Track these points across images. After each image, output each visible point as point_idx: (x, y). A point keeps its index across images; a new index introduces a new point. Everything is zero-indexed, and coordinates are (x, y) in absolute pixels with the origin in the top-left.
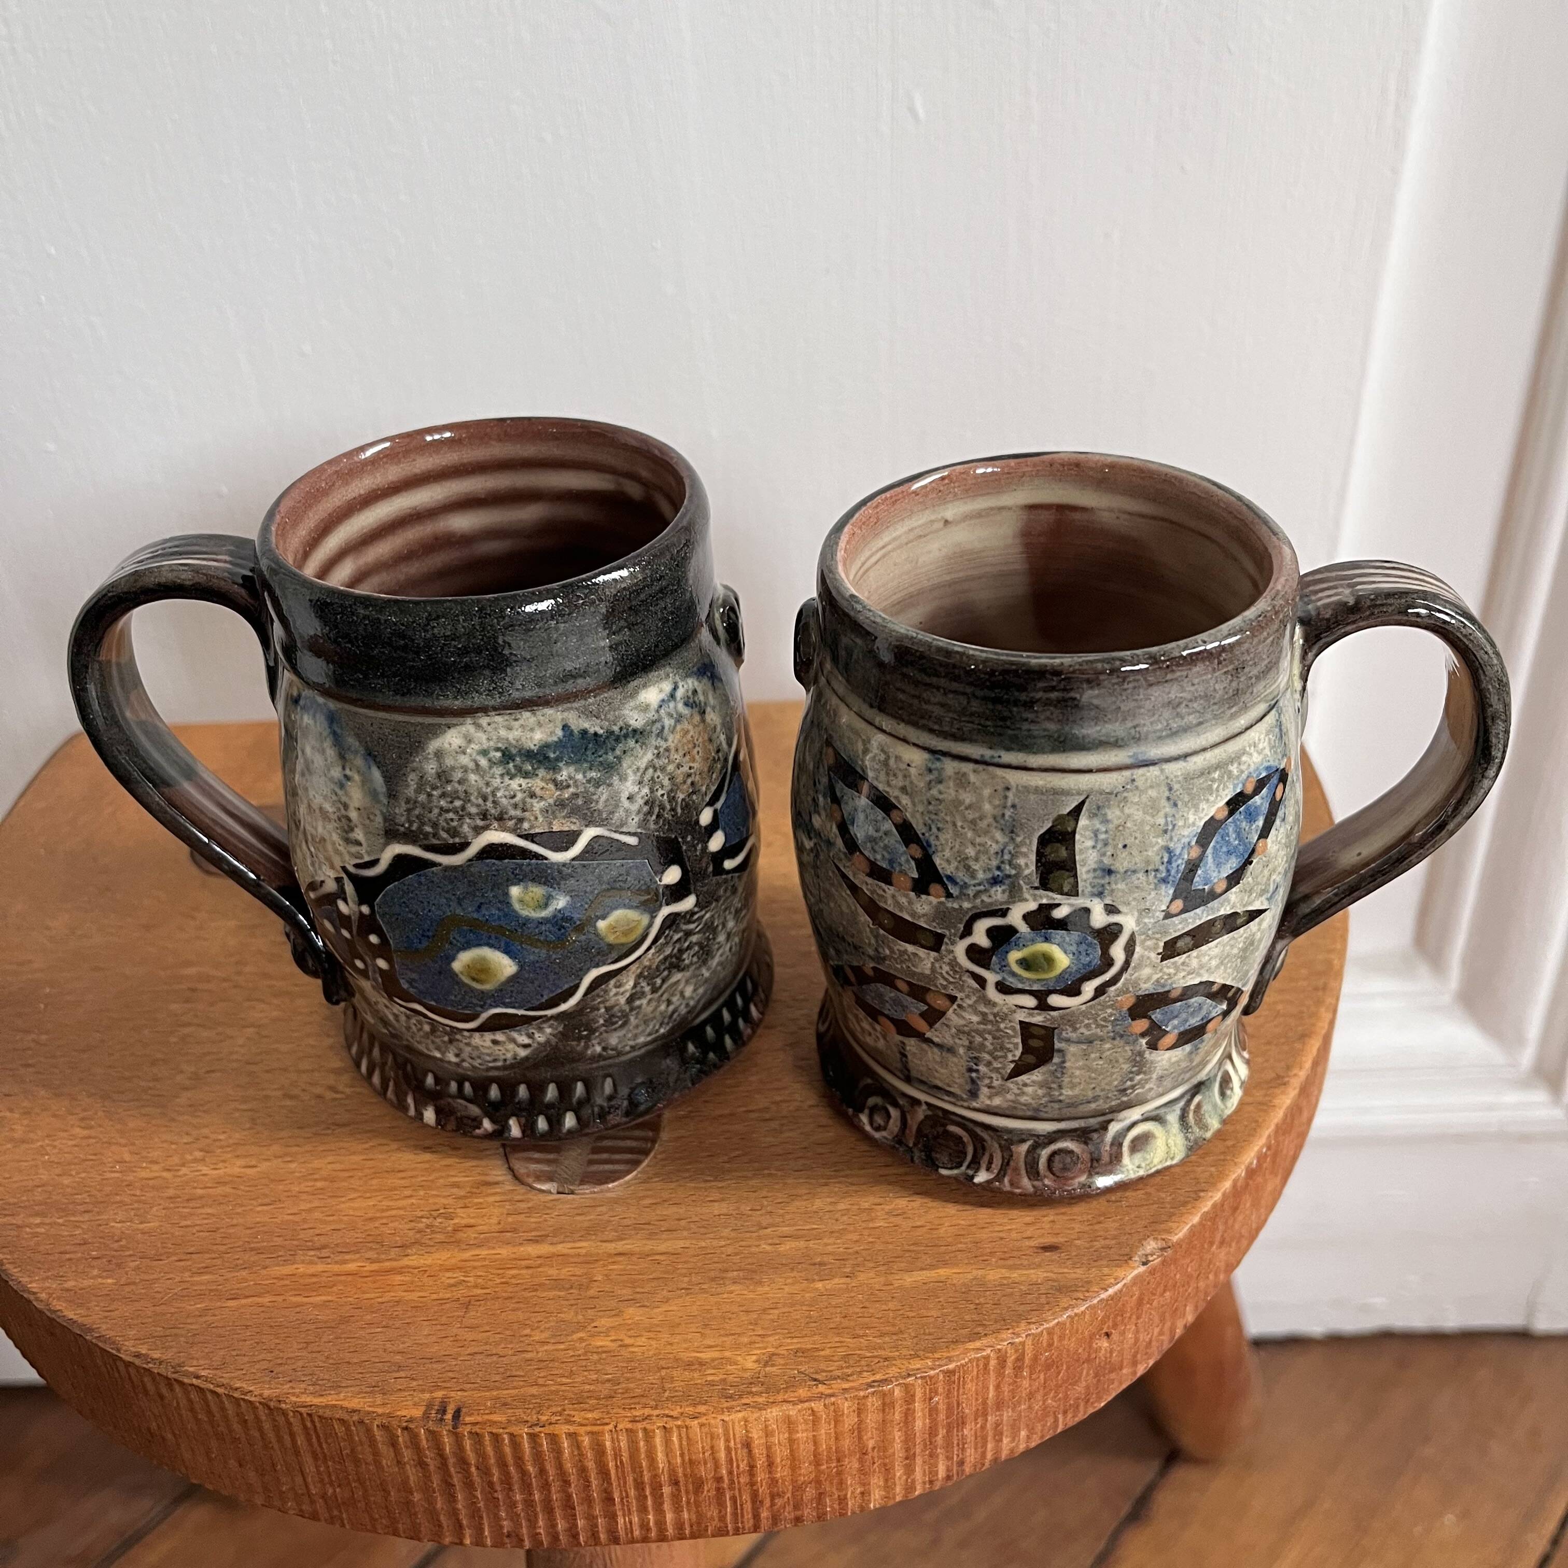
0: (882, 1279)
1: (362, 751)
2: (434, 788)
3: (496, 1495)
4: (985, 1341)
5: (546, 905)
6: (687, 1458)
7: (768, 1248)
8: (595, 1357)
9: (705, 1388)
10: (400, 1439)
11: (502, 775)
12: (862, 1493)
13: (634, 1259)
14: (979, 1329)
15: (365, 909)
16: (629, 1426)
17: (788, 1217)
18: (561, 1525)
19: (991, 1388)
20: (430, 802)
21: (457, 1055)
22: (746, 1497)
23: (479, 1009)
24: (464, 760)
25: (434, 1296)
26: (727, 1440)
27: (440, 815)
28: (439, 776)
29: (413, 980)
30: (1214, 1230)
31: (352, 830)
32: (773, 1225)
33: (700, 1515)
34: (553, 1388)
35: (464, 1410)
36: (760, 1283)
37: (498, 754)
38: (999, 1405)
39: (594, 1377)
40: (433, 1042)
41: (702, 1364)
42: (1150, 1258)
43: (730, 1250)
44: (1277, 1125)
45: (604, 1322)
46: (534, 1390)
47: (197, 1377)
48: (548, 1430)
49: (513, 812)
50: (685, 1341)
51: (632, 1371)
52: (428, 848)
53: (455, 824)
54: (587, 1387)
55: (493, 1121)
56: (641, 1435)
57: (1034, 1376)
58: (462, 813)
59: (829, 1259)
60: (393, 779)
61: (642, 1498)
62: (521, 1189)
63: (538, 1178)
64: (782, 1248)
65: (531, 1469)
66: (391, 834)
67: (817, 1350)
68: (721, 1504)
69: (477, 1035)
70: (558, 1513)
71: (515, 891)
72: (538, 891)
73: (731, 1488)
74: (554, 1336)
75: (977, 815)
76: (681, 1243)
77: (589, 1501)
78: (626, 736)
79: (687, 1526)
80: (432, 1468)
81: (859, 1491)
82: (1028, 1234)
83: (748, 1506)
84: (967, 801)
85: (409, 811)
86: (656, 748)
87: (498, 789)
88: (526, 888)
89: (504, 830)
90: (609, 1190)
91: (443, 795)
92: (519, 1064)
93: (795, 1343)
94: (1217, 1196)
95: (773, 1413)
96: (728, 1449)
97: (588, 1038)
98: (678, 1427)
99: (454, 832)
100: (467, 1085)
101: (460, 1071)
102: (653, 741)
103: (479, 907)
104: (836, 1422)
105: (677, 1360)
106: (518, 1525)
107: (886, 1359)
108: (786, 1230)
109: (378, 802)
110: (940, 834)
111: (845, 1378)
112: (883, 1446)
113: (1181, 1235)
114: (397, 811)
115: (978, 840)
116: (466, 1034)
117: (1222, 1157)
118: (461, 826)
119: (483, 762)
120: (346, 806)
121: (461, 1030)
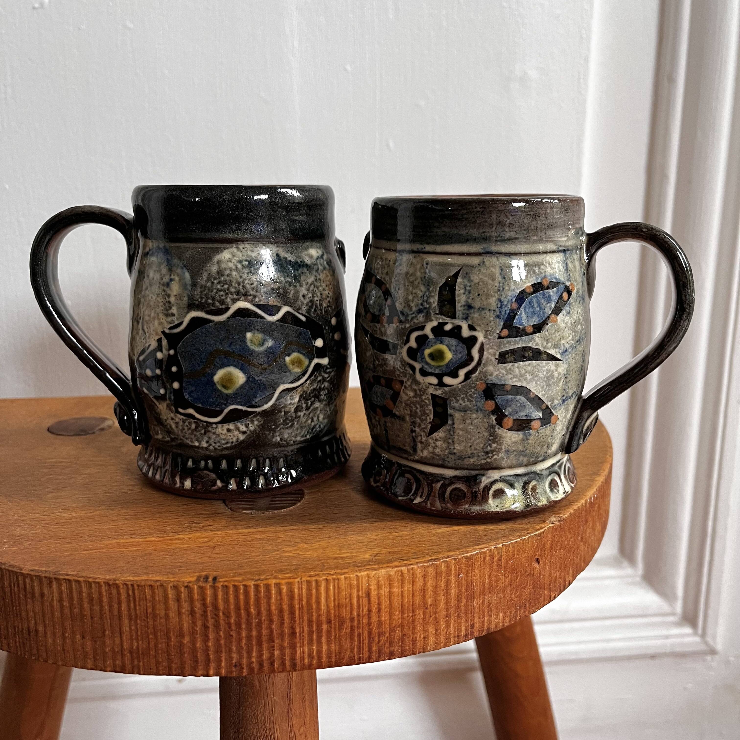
0: (426, 531)
1: (181, 265)
2: (215, 279)
3: (232, 633)
5: (263, 344)
6: (337, 603)
8: (286, 558)
9: (346, 565)
10: (183, 595)
11: (248, 273)
12: (424, 638)
14: (481, 542)
15: (172, 352)
16: (308, 579)
18: (266, 656)
19: (487, 576)
20: (212, 286)
21: (207, 442)
22: (366, 634)
23: (224, 406)
24: (231, 265)
25: (196, 546)
26: (358, 591)
27: (217, 293)
28: (218, 273)
29: (192, 392)
30: (579, 526)
31: (170, 308)
33: (341, 646)
34: (265, 568)
35: (218, 577)
37: (247, 263)
38: (490, 589)
39: (287, 564)
40: (195, 435)
41: (342, 558)
42: (554, 523)
45: (289, 548)
46: (255, 570)
47: (68, 575)
48: (265, 582)
49: (251, 292)
51: (306, 561)
52: (208, 313)
53: (223, 297)
54: (283, 567)
55: (222, 481)
56: (314, 584)
57: (506, 575)
58: (227, 292)
60: (195, 277)
61: (311, 633)
62: (236, 513)
63: (244, 510)
65: (252, 610)
66: (191, 306)
67: (400, 551)
68: (352, 639)
69: (220, 426)
70: (265, 646)
71: (249, 335)
72: (260, 336)
73: (358, 627)
74: (262, 554)
77: (282, 635)
78: (303, 266)
79: (333, 655)
80: (198, 615)
81: (422, 636)
83: (366, 641)
85: (201, 292)
86: (316, 276)
87: (245, 280)
88: (254, 334)
89: (246, 300)
90: (282, 512)
91: (219, 283)
92: (240, 445)
93: (389, 550)
94: (579, 505)
95: (383, 572)
96: (358, 597)
97: (274, 431)
98: (334, 579)
99: (222, 302)
100: (210, 462)
101: (208, 453)
102: (314, 273)
103: (231, 344)
104: (413, 582)
105: (329, 557)
106: (241, 657)
107: (435, 552)
109: (186, 289)
112: (435, 604)
113: (566, 516)
114: (195, 293)
116: (214, 426)
118: (226, 298)
119: (240, 266)
120: (169, 296)
121: (212, 424)
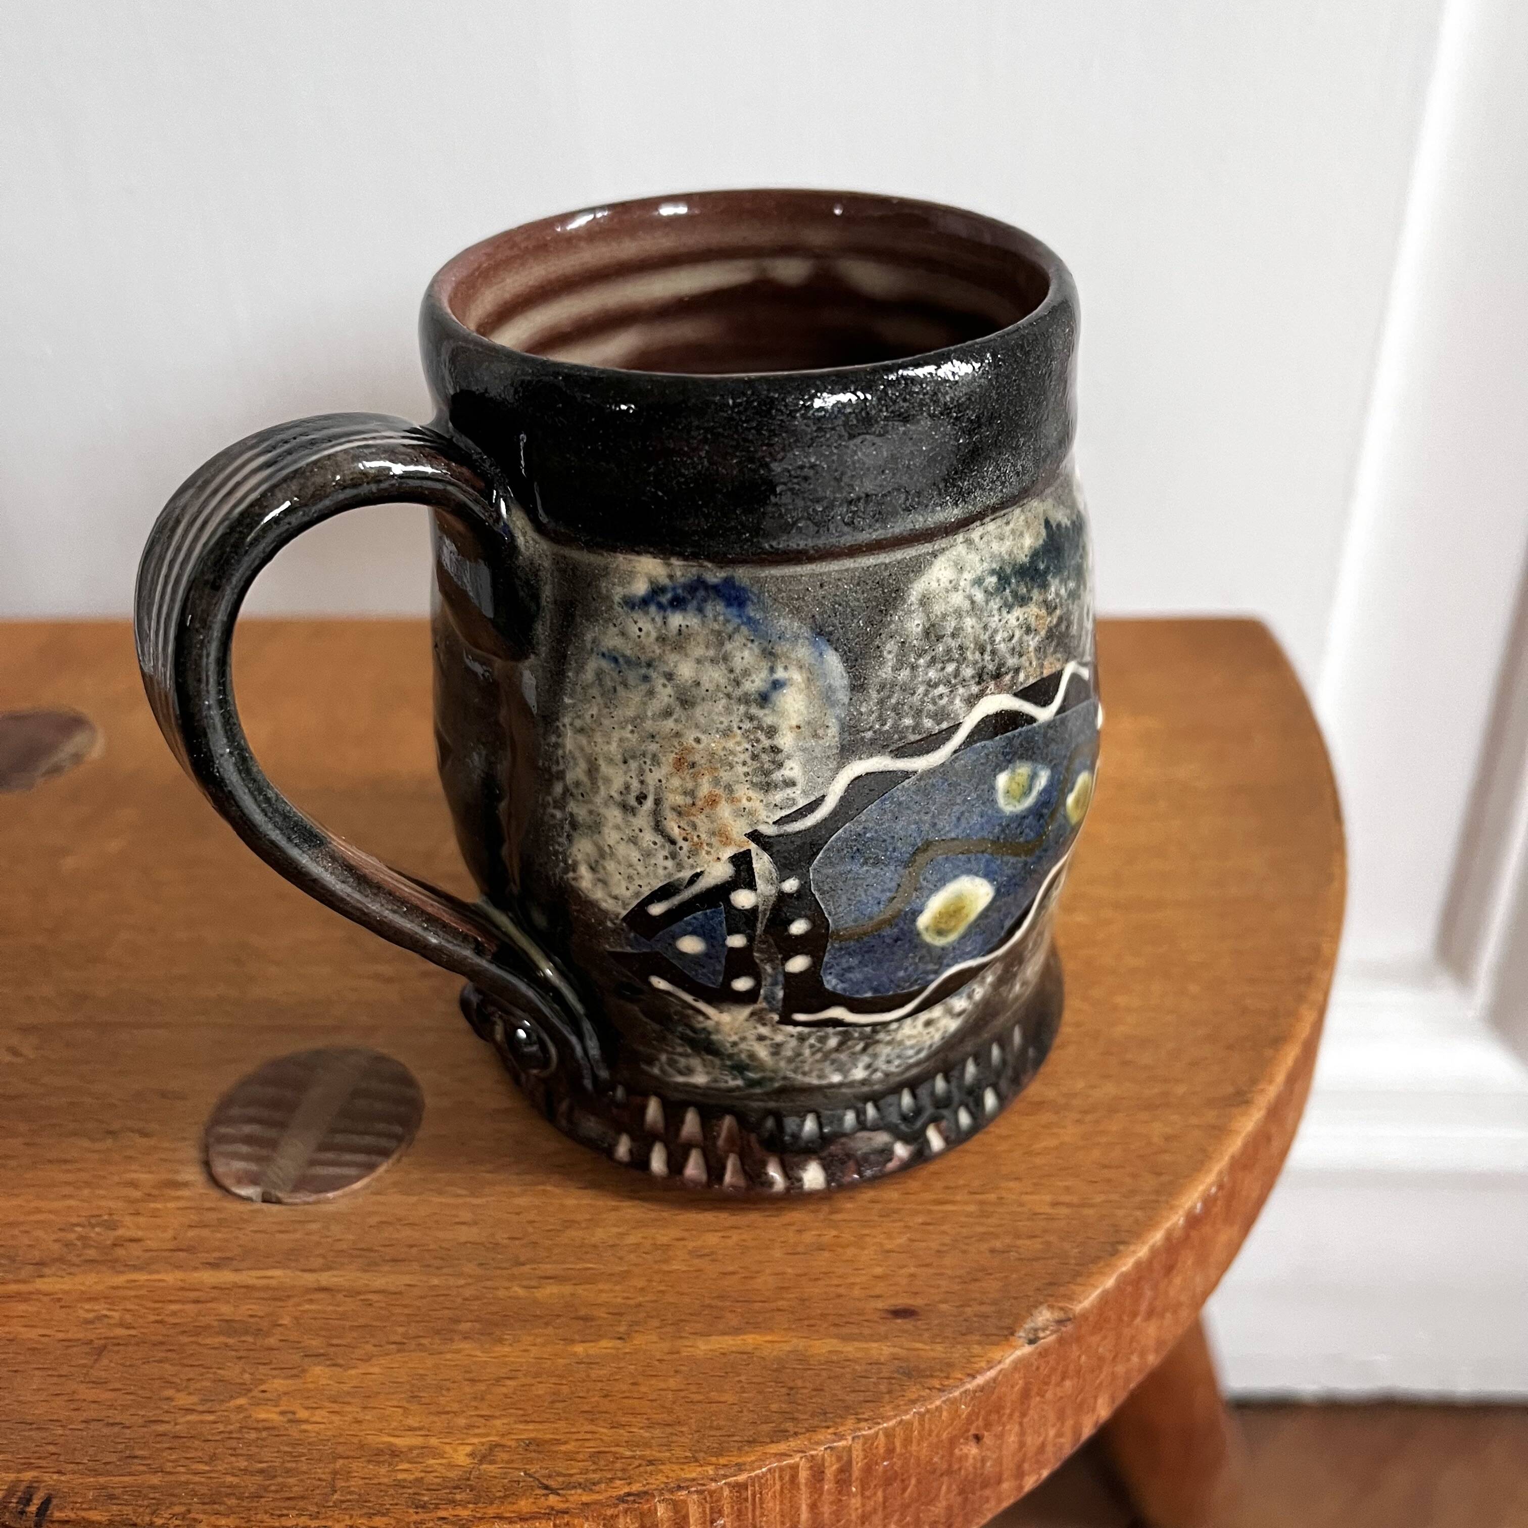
0: (666, 1346)
4: (793, 1443)
7: (521, 1292)
8: (253, 1435)
9: (391, 1491)
13: (340, 1297)
14: (789, 1426)
17: (556, 1251)
19: (804, 1508)
25: (61, 1336)
30: (1137, 1296)
32: (532, 1261)
34: (183, 1478)
35: (55, 1501)
36: (501, 1341)
39: (243, 1464)
41: (395, 1453)
42: (1041, 1335)
43: (467, 1292)
44: (1233, 1157)
45: (278, 1384)
46: (155, 1480)
50: (381, 1419)
51: (296, 1458)
54: (229, 1479)
57: (867, 1493)
59: (601, 1313)
62: (215, 1193)
63: (239, 1182)
64: (541, 1294)
67: (558, 1442)
74: (204, 1401)
76: (407, 1279)
82: (877, 1291)
90: (328, 1201)
93: (530, 1431)
94: (1142, 1252)
105: (362, 1446)
107: (651, 1463)
108: (548, 1268)
111: (588, 1486)
113: (1087, 1303)
117: (1153, 1197)
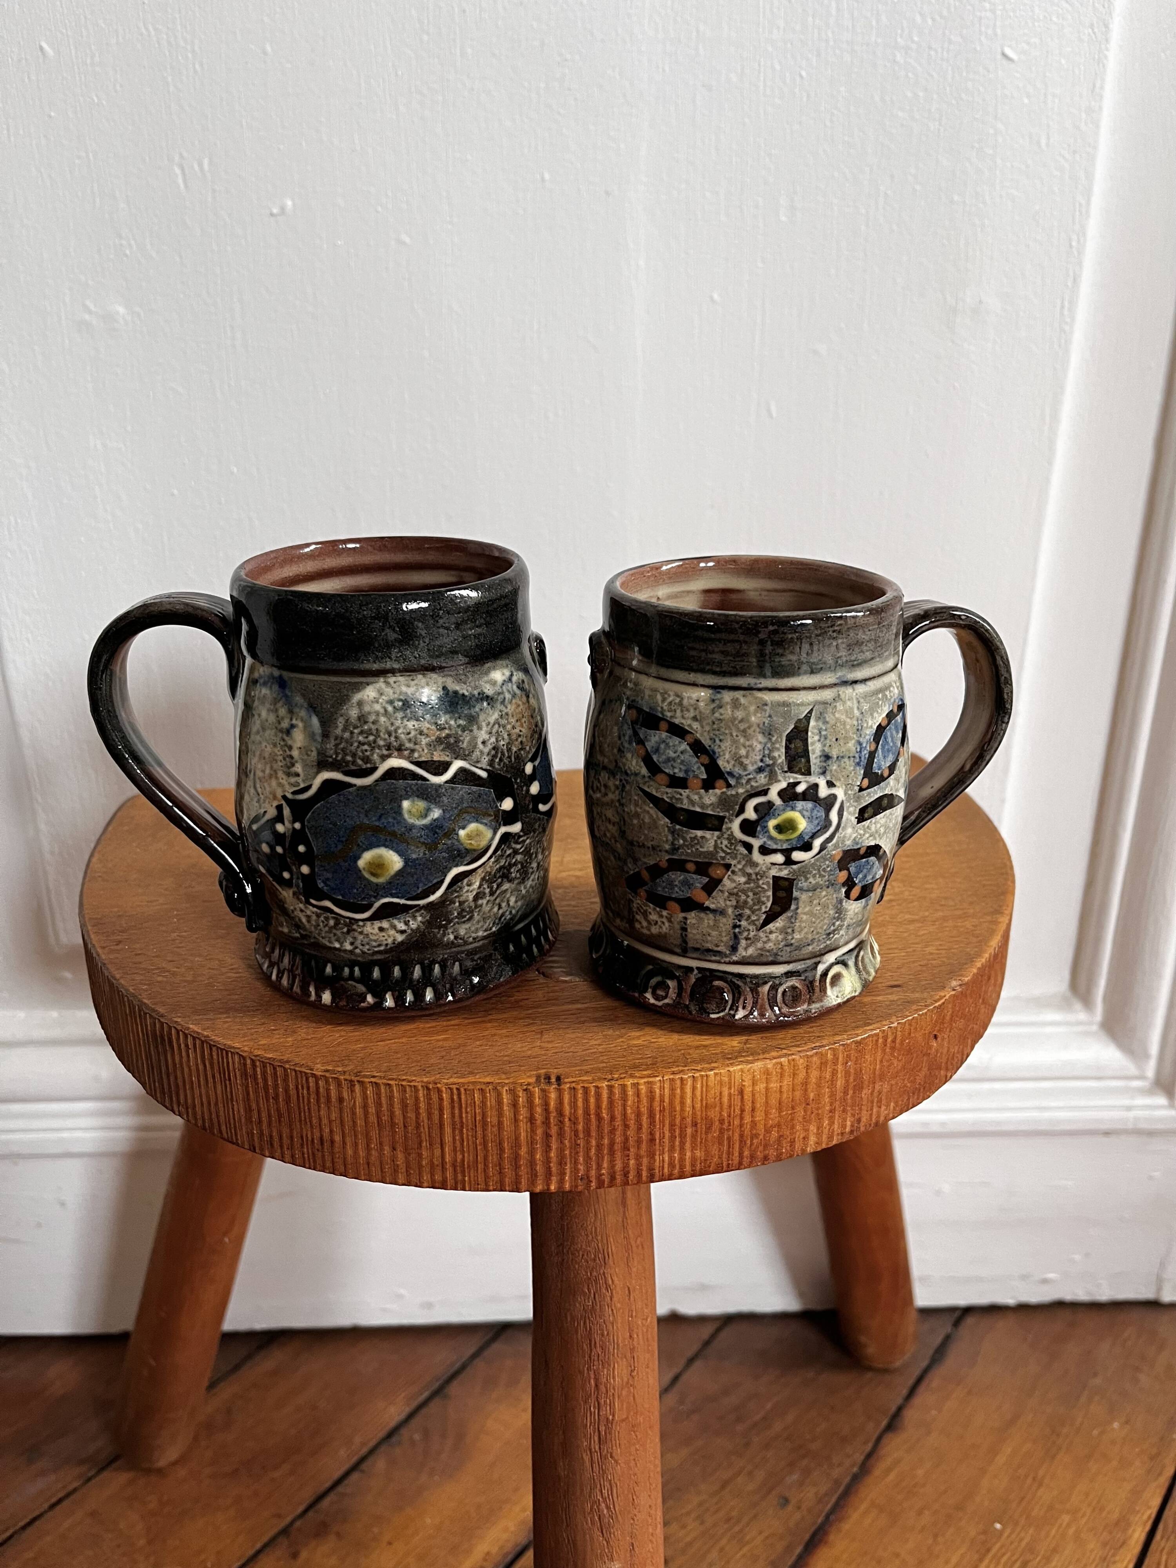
1: (305, 705)
2: (356, 727)
5: (426, 816)
11: (402, 718)
15: (297, 826)
20: (352, 737)
21: (352, 944)
23: (373, 899)
24: (377, 707)
27: (358, 747)
28: (359, 718)
29: (328, 879)
31: (293, 765)
37: (400, 703)
40: (335, 934)
49: (408, 745)
52: (347, 773)
53: (368, 753)
55: (374, 996)
58: (373, 745)
60: (326, 724)
66: (323, 764)
69: (369, 923)
71: (406, 804)
72: (421, 804)
75: (747, 725)
84: (740, 717)
85: (336, 745)
86: (500, 711)
87: (399, 728)
88: (413, 802)
89: (401, 757)
91: (361, 733)
92: (398, 947)
97: (446, 927)
99: (367, 760)
100: (356, 969)
101: (353, 957)
102: (499, 707)
103: (380, 817)
109: (315, 740)
110: (721, 744)
114: (328, 746)
115: (747, 743)
116: (361, 923)
118: (372, 755)
119: (390, 709)
120: (290, 748)
121: (357, 920)
